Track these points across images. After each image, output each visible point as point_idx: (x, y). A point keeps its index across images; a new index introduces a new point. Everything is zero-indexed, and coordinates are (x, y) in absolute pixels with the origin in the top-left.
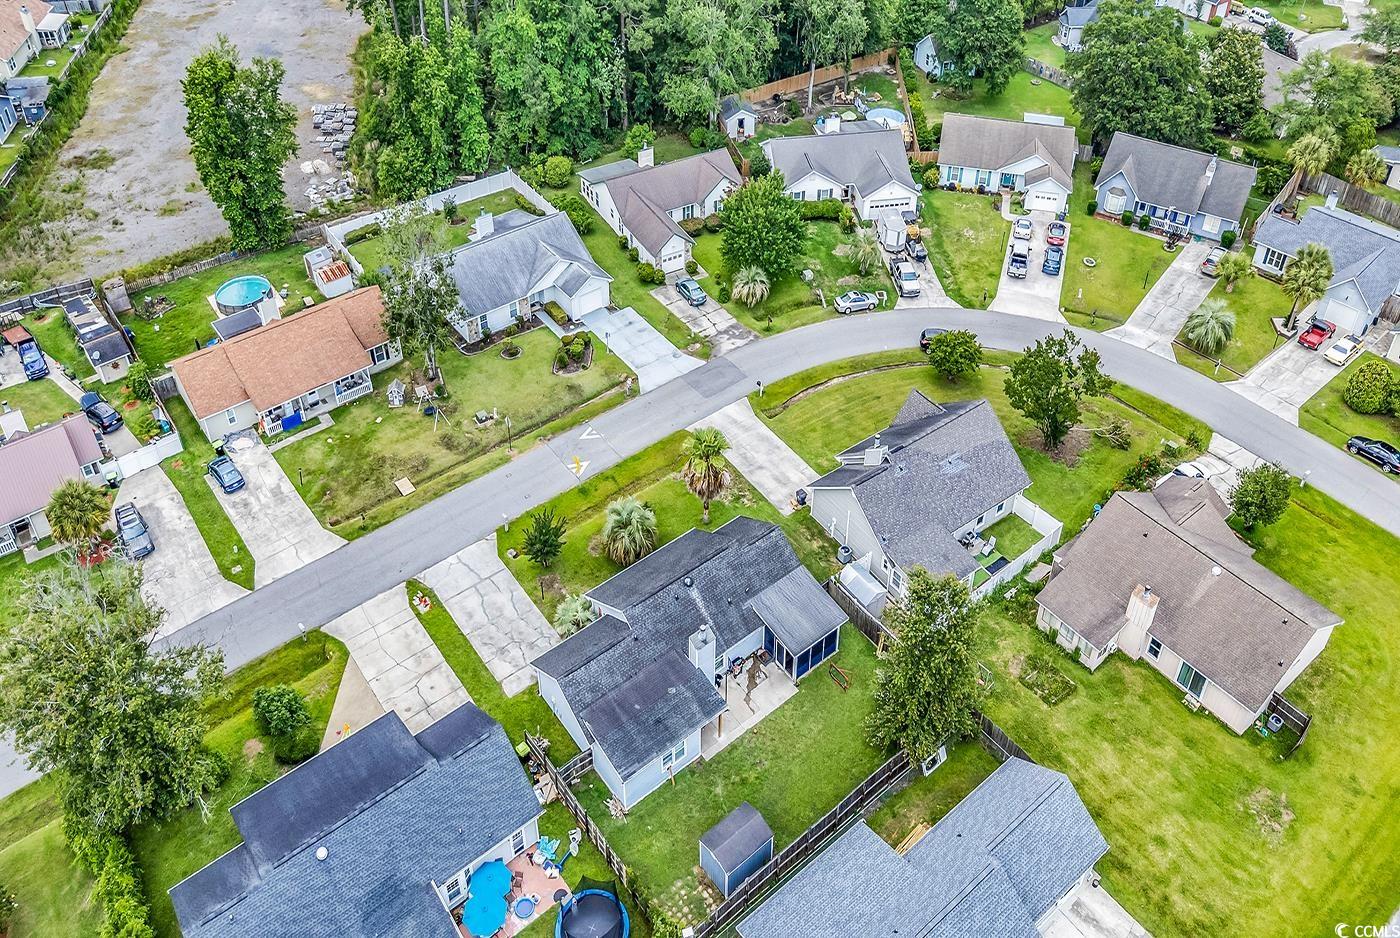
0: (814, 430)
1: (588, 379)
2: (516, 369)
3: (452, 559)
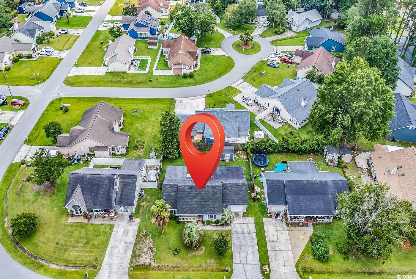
0: (93, 245)
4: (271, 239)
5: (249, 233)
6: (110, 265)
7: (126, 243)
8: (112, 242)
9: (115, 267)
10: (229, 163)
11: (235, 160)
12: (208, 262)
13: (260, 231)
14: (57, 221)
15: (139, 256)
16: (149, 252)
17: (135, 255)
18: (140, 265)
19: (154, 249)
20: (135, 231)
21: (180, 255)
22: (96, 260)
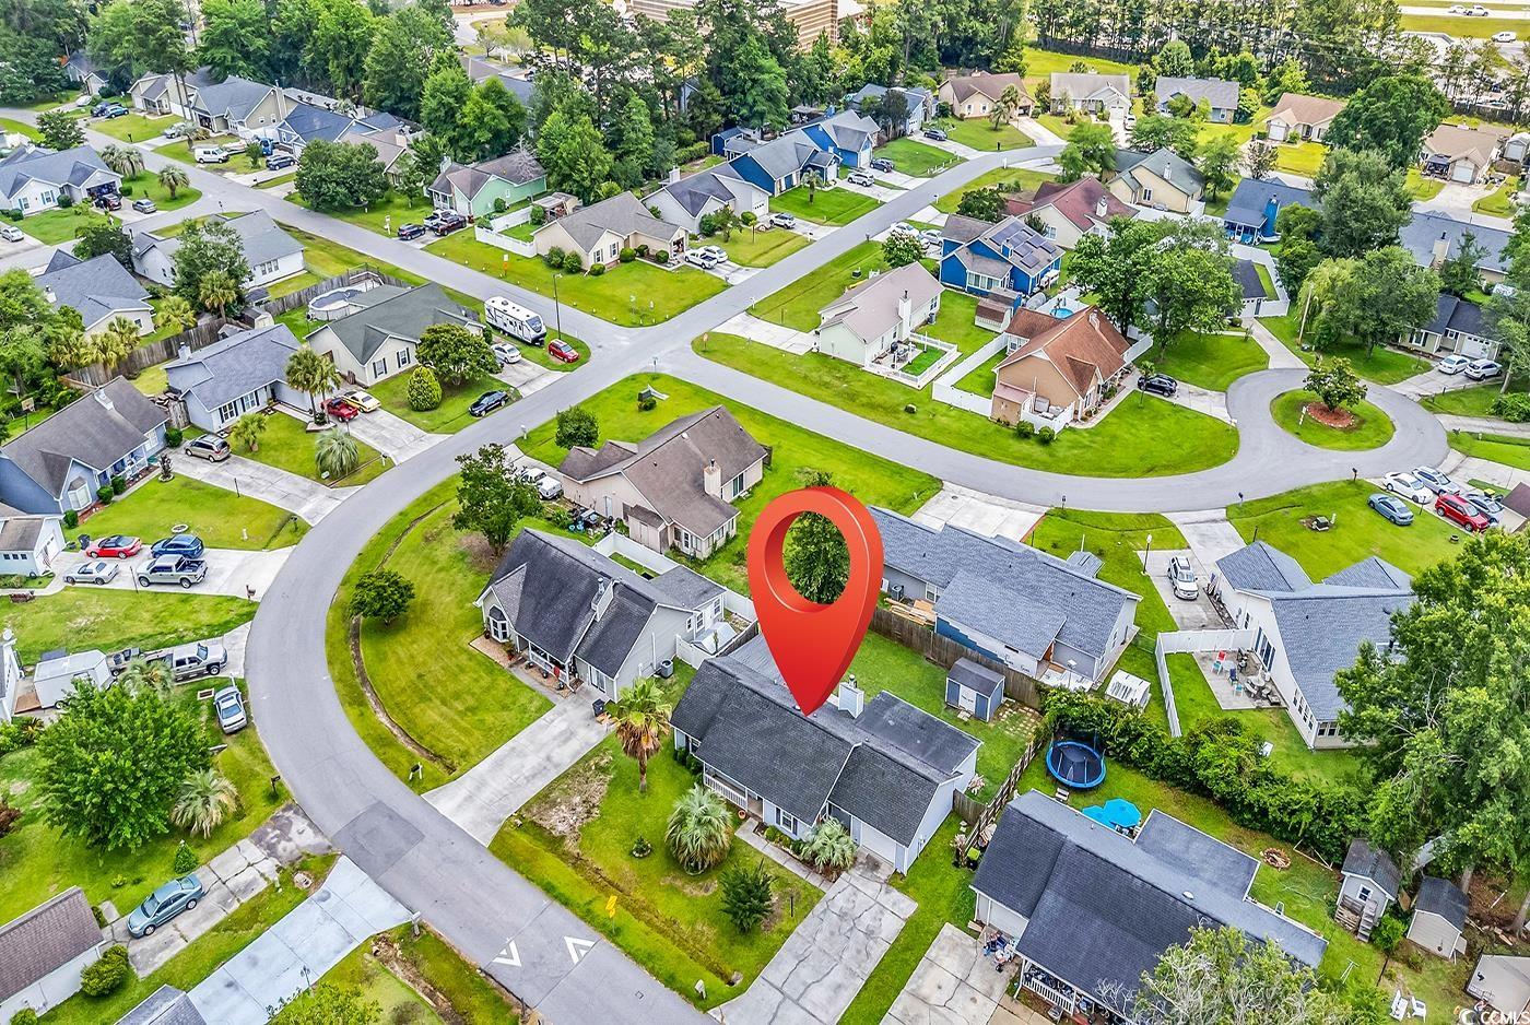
0: (480, 722)
4: (924, 992)
5: (869, 934)
6: (482, 784)
7: (549, 758)
8: (521, 738)
9: (486, 795)
10: (966, 724)
11: (992, 725)
12: (699, 927)
13: (907, 949)
14: (452, 631)
15: (554, 804)
16: (579, 809)
17: (547, 796)
18: (540, 826)
19: (596, 810)
20: (587, 744)
21: (643, 863)
22: (464, 755)
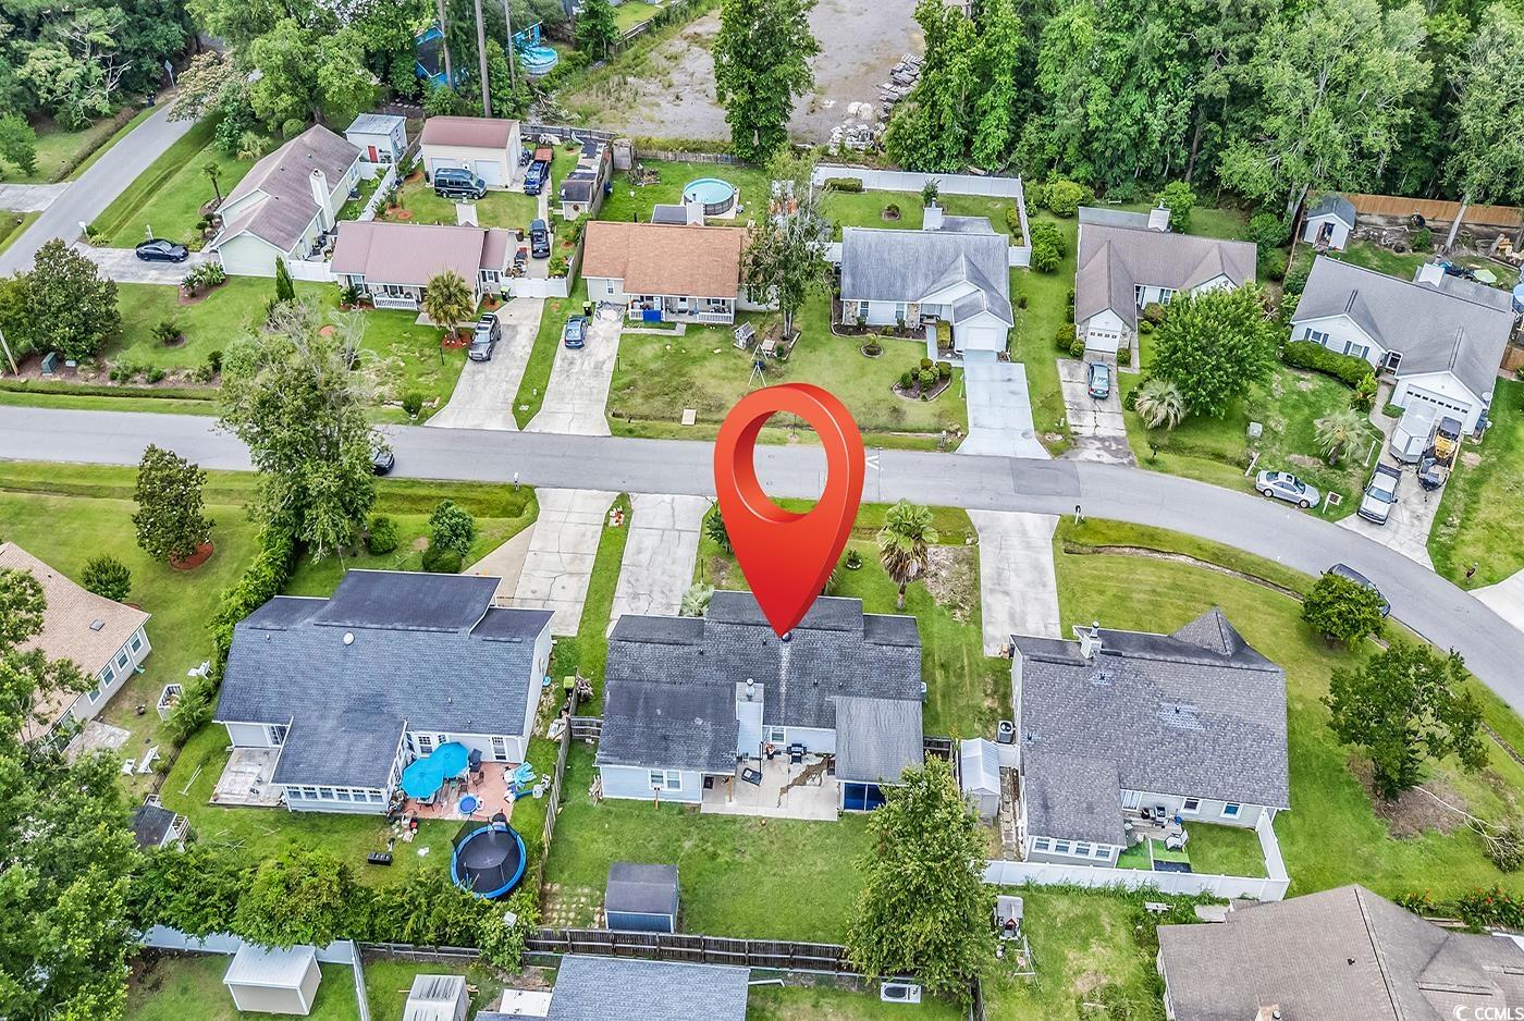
0: (1102, 593)
1: (918, 411)
2: (862, 368)
3: (667, 497)
4: (575, 579)
6: (1028, 546)
9: (1015, 542)
15: (958, 561)
17: (970, 563)
